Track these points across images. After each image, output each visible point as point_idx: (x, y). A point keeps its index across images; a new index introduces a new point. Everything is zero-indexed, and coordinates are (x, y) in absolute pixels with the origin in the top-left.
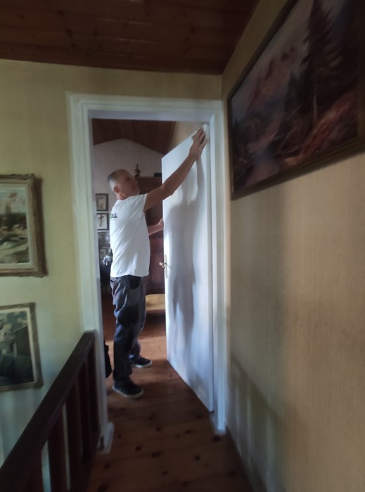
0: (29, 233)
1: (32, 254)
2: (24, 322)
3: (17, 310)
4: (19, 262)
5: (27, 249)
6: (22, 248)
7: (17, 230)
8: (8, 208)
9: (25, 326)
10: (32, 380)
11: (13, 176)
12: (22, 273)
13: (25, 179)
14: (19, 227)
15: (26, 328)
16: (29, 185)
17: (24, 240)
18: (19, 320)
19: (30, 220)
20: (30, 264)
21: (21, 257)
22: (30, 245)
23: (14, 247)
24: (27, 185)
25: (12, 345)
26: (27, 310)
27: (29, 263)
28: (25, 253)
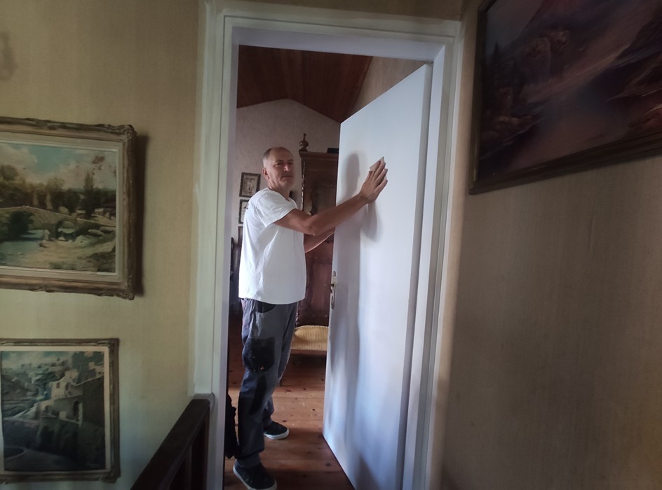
0: (118, 223)
1: (120, 260)
2: (98, 369)
3: (89, 349)
4: (99, 270)
5: (114, 250)
6: (105, 248)
7: (100, 218)
8: (89, 180)
9: (98, 376)
10: (103, 467)
11: (99, 128)
12: (101, 289)
13: (119, 134)
14: (104, 214)
15: (101, 380)
16: (124, 144)
17: (109, 234)
18: (92, 365)
19: (121, 203)
20: (117, 275)
21: (103, 262)
22: (118, 244)
23: (92, 245)
24: (121, 144)
25: (76, 404)
26: (105, 350)
27: (115, 274)
28: (109, 256)
